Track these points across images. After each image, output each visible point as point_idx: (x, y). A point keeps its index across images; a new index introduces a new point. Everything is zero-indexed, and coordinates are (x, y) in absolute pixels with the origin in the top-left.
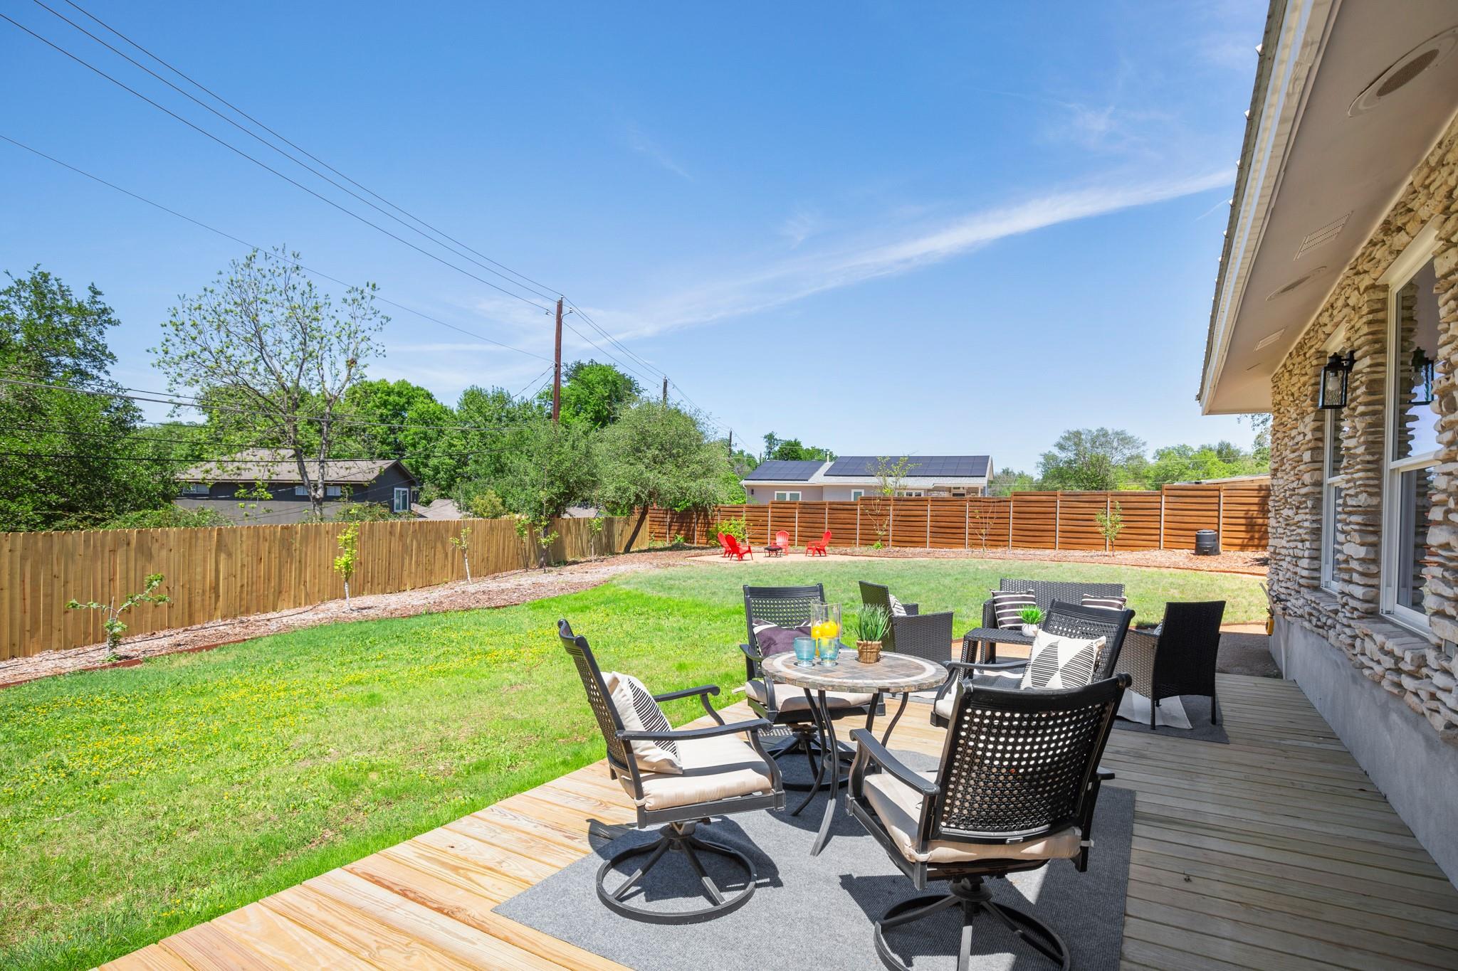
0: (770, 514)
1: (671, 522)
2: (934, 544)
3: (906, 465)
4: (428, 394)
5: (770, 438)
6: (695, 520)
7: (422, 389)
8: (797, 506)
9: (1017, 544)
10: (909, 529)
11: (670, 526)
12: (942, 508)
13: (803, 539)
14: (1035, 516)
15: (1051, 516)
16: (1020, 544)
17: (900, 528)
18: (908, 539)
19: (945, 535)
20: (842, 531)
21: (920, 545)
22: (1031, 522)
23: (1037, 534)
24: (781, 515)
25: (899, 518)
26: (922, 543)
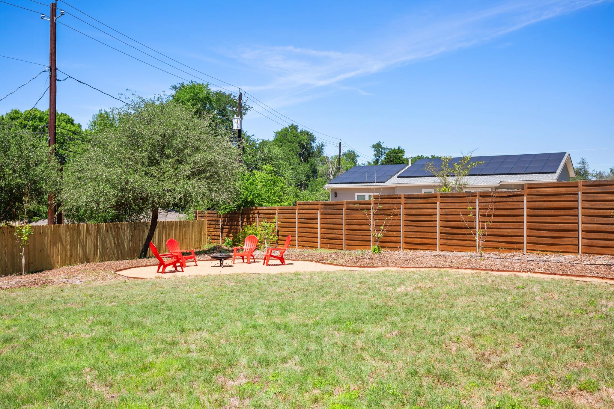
0: (297, 216)
1: (224, 225)
2: (445, 247)
3: (468, 164)
4: (69, 119)
5: (378, 147)
6: (240, 223)
7: (65, 115)
8: (319, 206)
9: (533, 247)
10: (419, 229)
11: (222, 229)
12: (452, 206)
13: (325, 241)
14: (552, 212)
15: (572, 212)
16: (537, 247)
17: (411, 229)
18: (419, 241)
19: (455, 237)
20: (359, 233)
21: (431, 247)
22: (549, 220)
23: (556, 234)
24: (306, 216)
25: (410, 218)
26: (431, 246)
